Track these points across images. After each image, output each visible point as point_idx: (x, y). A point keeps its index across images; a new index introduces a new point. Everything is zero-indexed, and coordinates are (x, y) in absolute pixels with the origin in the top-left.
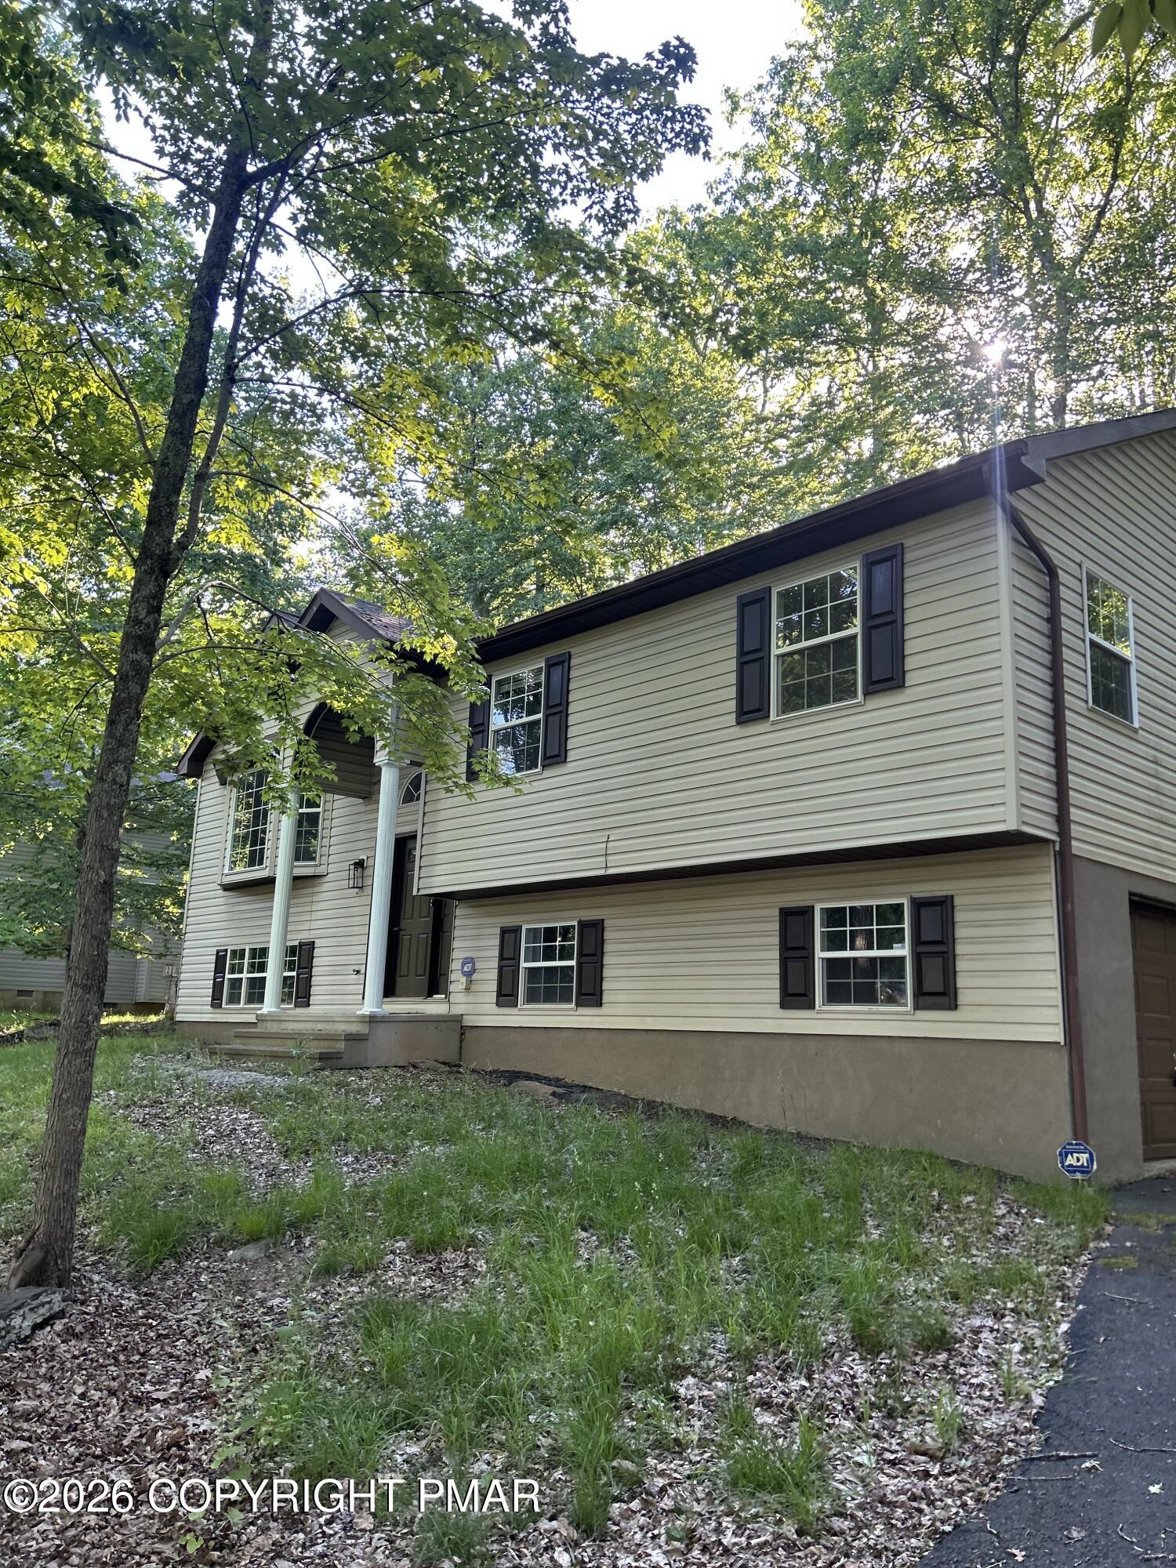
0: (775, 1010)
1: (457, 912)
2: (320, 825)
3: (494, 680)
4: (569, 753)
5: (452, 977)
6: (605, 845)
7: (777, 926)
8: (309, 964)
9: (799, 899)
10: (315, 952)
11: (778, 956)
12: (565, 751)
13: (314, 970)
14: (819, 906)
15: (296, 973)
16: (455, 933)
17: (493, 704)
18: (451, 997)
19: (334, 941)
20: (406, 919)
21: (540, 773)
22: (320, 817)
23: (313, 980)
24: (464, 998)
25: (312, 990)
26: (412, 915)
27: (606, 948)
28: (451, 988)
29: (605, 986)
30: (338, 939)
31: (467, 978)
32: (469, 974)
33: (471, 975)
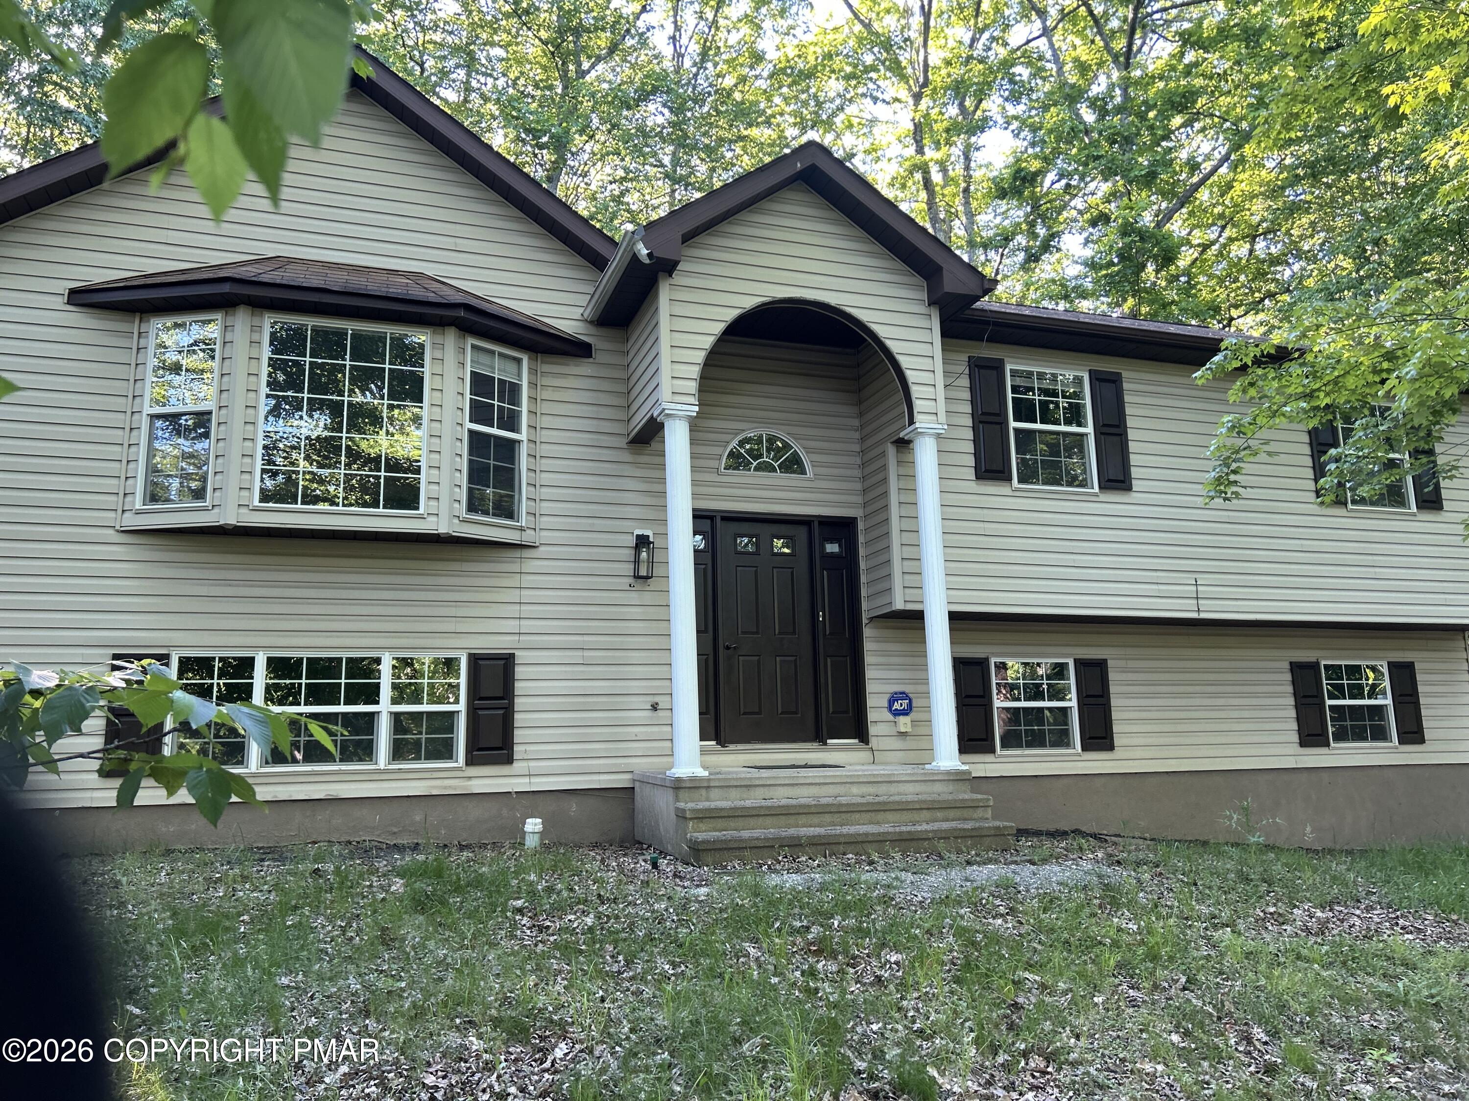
0: (1296, 749)
1: (867, 632)
2: (524, 461)
3: (1008, 367)
4: (1134, 482)
5: (871, 716)
6: (1194, 588)
7: (1288, 677)
8: (507, 692)
9: (1305, 656)
10: (520, 672)
11: (1293, 703)
12: (1130, 479)
13: (519, 703)
14: (1323, 663)
15: (462, 706)
16: (868, 659)
17: (1010, 395)
18: (873, 742)
19: (576, 656)
20: (743, 633)
21: (1095, 495)
22: (524, 451)
23: (519, 719)
24: (897, 744)
25: (519, 735)
26: (757, 627)
27: (1113, 689)
28: (873, 730)
29: (1116, 729)
30: (587, 653)
31: (901, 717)
32: (905, 713)
33: (907, 714)
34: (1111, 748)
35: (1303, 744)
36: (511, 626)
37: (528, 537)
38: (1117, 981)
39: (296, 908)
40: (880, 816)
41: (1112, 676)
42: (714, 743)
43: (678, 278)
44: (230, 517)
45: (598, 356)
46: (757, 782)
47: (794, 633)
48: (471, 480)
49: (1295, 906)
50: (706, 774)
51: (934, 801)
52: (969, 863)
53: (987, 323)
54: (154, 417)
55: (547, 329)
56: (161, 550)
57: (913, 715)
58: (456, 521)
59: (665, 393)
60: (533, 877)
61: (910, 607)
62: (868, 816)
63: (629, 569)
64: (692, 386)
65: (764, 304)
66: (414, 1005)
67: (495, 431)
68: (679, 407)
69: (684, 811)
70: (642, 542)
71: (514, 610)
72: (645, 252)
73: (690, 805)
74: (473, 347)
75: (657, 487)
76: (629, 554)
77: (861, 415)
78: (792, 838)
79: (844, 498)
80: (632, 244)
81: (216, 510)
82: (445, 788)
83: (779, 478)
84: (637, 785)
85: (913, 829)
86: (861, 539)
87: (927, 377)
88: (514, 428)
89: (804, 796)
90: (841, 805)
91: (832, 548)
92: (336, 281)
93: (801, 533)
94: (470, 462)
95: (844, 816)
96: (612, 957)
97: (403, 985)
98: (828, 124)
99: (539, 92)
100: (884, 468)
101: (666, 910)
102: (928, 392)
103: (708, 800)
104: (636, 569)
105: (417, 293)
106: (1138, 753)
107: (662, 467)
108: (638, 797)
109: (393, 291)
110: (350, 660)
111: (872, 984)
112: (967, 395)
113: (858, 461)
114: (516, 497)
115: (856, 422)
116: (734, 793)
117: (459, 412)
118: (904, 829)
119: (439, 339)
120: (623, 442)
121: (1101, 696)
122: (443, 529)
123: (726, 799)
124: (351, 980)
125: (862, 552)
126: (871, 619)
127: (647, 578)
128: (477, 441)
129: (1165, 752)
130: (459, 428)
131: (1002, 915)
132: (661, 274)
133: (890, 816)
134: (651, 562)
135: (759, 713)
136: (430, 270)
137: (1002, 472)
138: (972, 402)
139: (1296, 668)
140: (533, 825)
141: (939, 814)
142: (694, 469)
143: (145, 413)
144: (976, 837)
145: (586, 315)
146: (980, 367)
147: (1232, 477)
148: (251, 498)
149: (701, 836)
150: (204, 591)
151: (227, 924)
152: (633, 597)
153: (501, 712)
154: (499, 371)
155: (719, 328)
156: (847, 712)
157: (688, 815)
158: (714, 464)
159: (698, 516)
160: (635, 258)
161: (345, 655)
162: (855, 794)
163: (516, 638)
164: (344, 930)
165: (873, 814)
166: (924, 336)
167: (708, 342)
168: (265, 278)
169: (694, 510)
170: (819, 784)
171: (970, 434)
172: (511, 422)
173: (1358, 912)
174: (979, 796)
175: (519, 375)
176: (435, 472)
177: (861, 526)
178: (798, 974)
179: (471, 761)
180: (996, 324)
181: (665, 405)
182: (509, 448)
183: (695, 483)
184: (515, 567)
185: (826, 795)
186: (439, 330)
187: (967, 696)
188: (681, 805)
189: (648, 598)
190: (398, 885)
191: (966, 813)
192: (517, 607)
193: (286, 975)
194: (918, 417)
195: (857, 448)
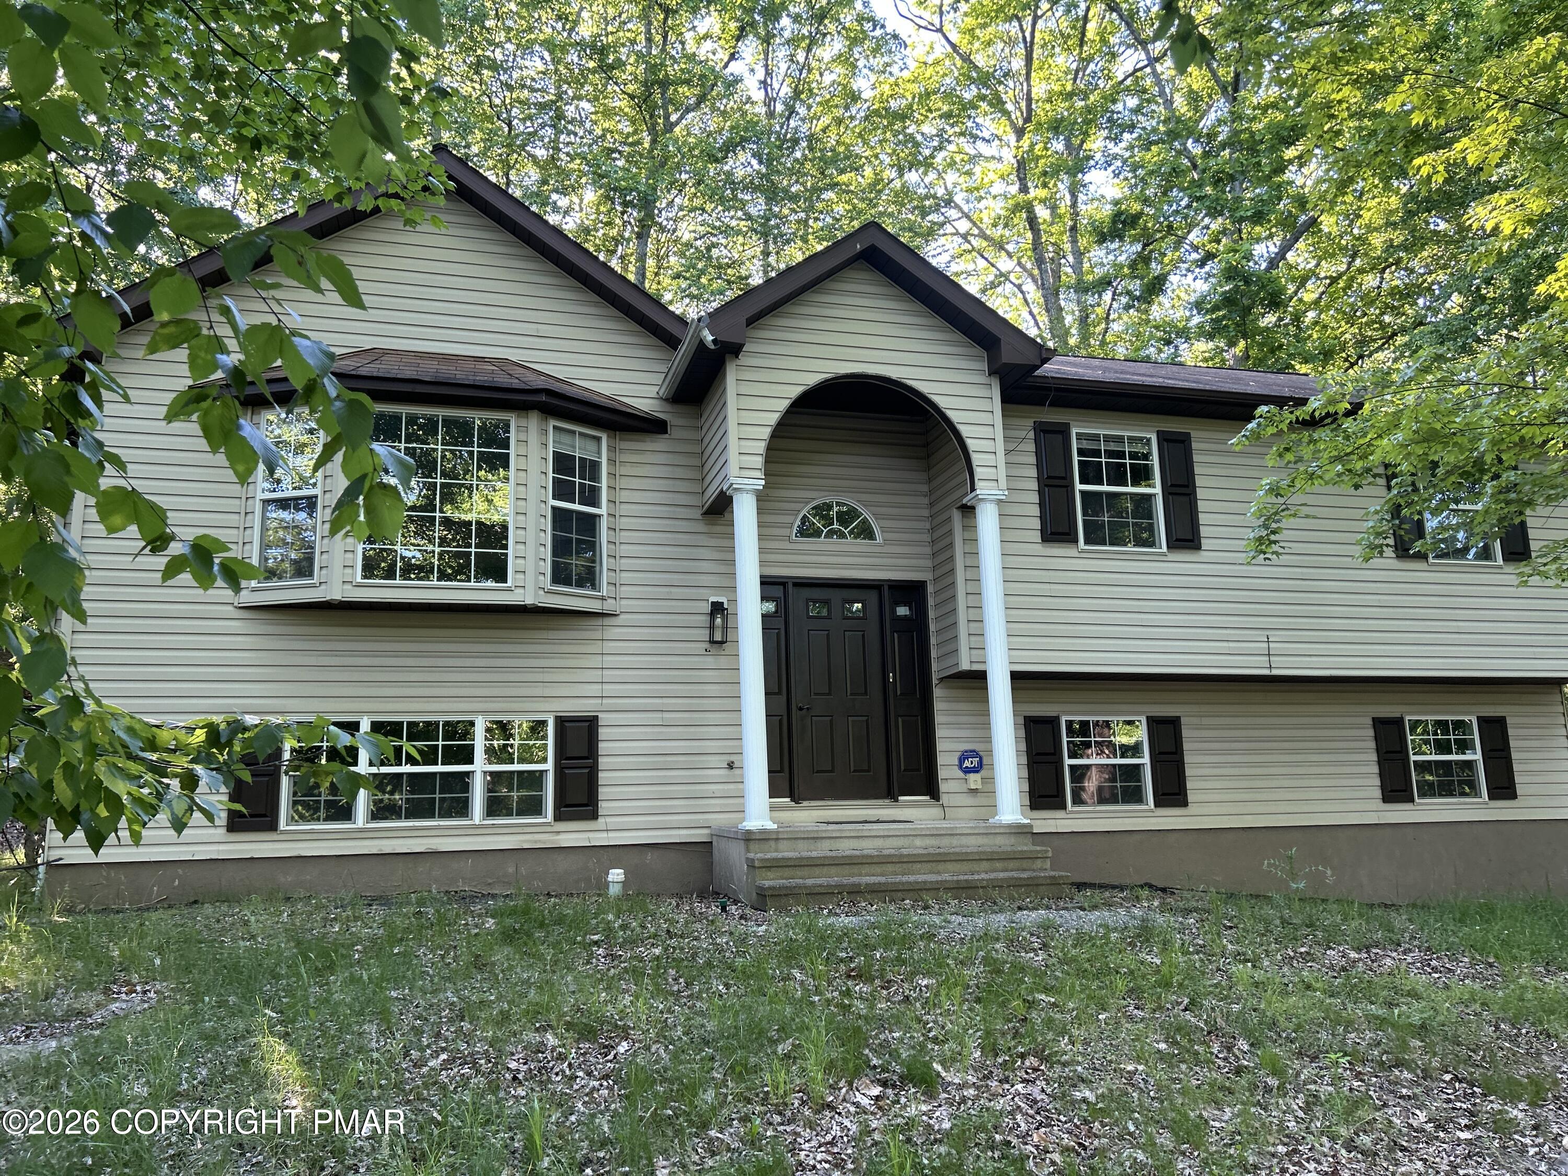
0: (1378, 804)
1: (937, 692)
2: (604, 535)
3: (1074, 431)
4: (1203, 541)
5: (942, 773)
6: (1266, 645)
7: (1371, 733)
8: (591, 752)
9: (1388, 711)
10: (603, 733)
11: (1375, 758)
12: (1199, 538)
13: (603, 762)
14: (1407, 718)
15: (549, 766)
16: (939, 718)
17: (1076, 458)
18: (944, 799)
19: (656, 718)
20: (816, 694)
21: (1164, 554)
22: (604, 524)
23: (603, 777)
24: (968, 800)
25: (603, 792)
26: (830, 689)
27: (1186, 746)
28: (943, 787)
29: (1189, 785)
30: (666, 715)
31: (972, 775)
32: (975, 770)
33: (977, 772)
34: (1184, 804)
35: (1386, 799)
36: (595, 690)
37: (609, 606)
38: (1125, 1003)
39: (402, 940)
40: (941, 867)
41: (1185, 733)
42: (788, 800)
43: (743, 359)
44: (336, 593)
45: (674, 433)
46: (824, 835)
47: (866, 694)
48: (555, 554)
49: (1330, 948)
50: (775, 826)
51: (993, 852)
52: (1020, 909)
53: (1049, 389)
54: (266, 502)
55: (624, 409)
56: (278, 625)
57: (983, 773)
58: (541, 592)
59: (733, 469)
60: (611, 917)
61: (976, 667)
62: (929, 866)
63: (704, 634)
64: (759, 461)
65: (827, 380)
66: (501, 1012)
67: (576, 507)
68: (746, 481)
69: (753, 860)
70: (717, 608)
71: (595, 675)
72: (710, 338)
73: (759, 855)
74: (554, 427)
75: (728, 556)
76: (705, 620)
77: (930, 480)
78: (853, 885)
79: (913, 562)
80: (698, 331)
81: (323, 587)
82: (536, 842)
83: (852, 544)
84: (715, 839)
85: (970, 877)
86: (931, 602)
87: (987, 445)
88: (595, 503)
89: (868, 847)
90: (902, 856)
91: (902, 611)
92: (427, 371)
93: (873, 596)
94: (554, 536)
95: (905, 866)
96: (675, 980)
97: (492, 998)
98: (928, 164)
99: (627, 149)
100: (950, 532)
101: (727, 943)
102: (989, 459)
103: (776, 851)
104: (712, 635)
105: (503, 380)
106: (1214, 809)
107: (731, 536)
108: (715, 851)
109: (480, 379)
110: (447, 724)
111: (899, 1002)
112: (1033, 460)
113: (928, 525)
114: (598, 569)
115: (925, 488)
116: (801, 845)
117: (543, 491)
118: (961, 877)
119: (523, 422)
120: (697, 514)
121: (1175, 753)
122: (529, 601)
123: (794, 850)
124: (449, 994)
125: (932, 614)
126: (941, 680)
127: (722, 643)
128: (560, 518)
129: (1240, 808)
130: (543, 505)
131: (1034, 950)
132: (727, 356)
133: (950, 866)
134: (725, 628)
135: (832, 771)
136: (514, 356)
137: (1068, 534)
138: (1039, 466)
139: (1379, 724)
140: (616, 875)
141: (998, 865)
142: (761, 537)
143: (258, 498)
144: (1032, 885)
145: (661, 393)
146: (1045, 432)
147: (1273, 537)
148: (354, 575)
149: (767, 883)
150: (312, 661)
151: (344, 952)
152: (710, 661)
153: (586, 771)
154: (579, 450)
155: (784, 405)
156: (919, 770)
157: (757, 864)
158: (786, 532)
159: (766, 582)
160: (702, 343)
161: (441, 719)
162: (919, 845)
163: (599, 701)
164: (443, 957)
165: (934, 864)
166: (984, 405)
167: (773, 419)
168: (364, 371)
169: (761, 577)
170: (884, 837)
171: (1035, 498)
172: (591, 497)
173: (1394, 954)
174: (1038, 848)
175: (599, 452)
176: (521, 547)
177: (930, 589)
178: (836, 994)
179: (558, 817)
180: (1057, 389)
181: (732, 480)
182: (589, 523)
183: (762, 551)
184: (598, 635)
185: (889, 846)
186: (523, 413)
187: (1038, 754)
188: (751, 855)
189: (723, 662)
190: (490, 923)
191: (1025, 864)
192: (599, 672)
193: (395, 989)
194: (978, 484)
195: (926, 513)
